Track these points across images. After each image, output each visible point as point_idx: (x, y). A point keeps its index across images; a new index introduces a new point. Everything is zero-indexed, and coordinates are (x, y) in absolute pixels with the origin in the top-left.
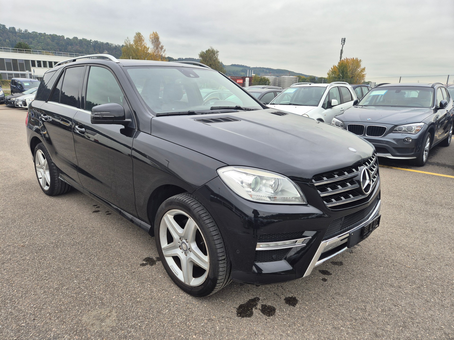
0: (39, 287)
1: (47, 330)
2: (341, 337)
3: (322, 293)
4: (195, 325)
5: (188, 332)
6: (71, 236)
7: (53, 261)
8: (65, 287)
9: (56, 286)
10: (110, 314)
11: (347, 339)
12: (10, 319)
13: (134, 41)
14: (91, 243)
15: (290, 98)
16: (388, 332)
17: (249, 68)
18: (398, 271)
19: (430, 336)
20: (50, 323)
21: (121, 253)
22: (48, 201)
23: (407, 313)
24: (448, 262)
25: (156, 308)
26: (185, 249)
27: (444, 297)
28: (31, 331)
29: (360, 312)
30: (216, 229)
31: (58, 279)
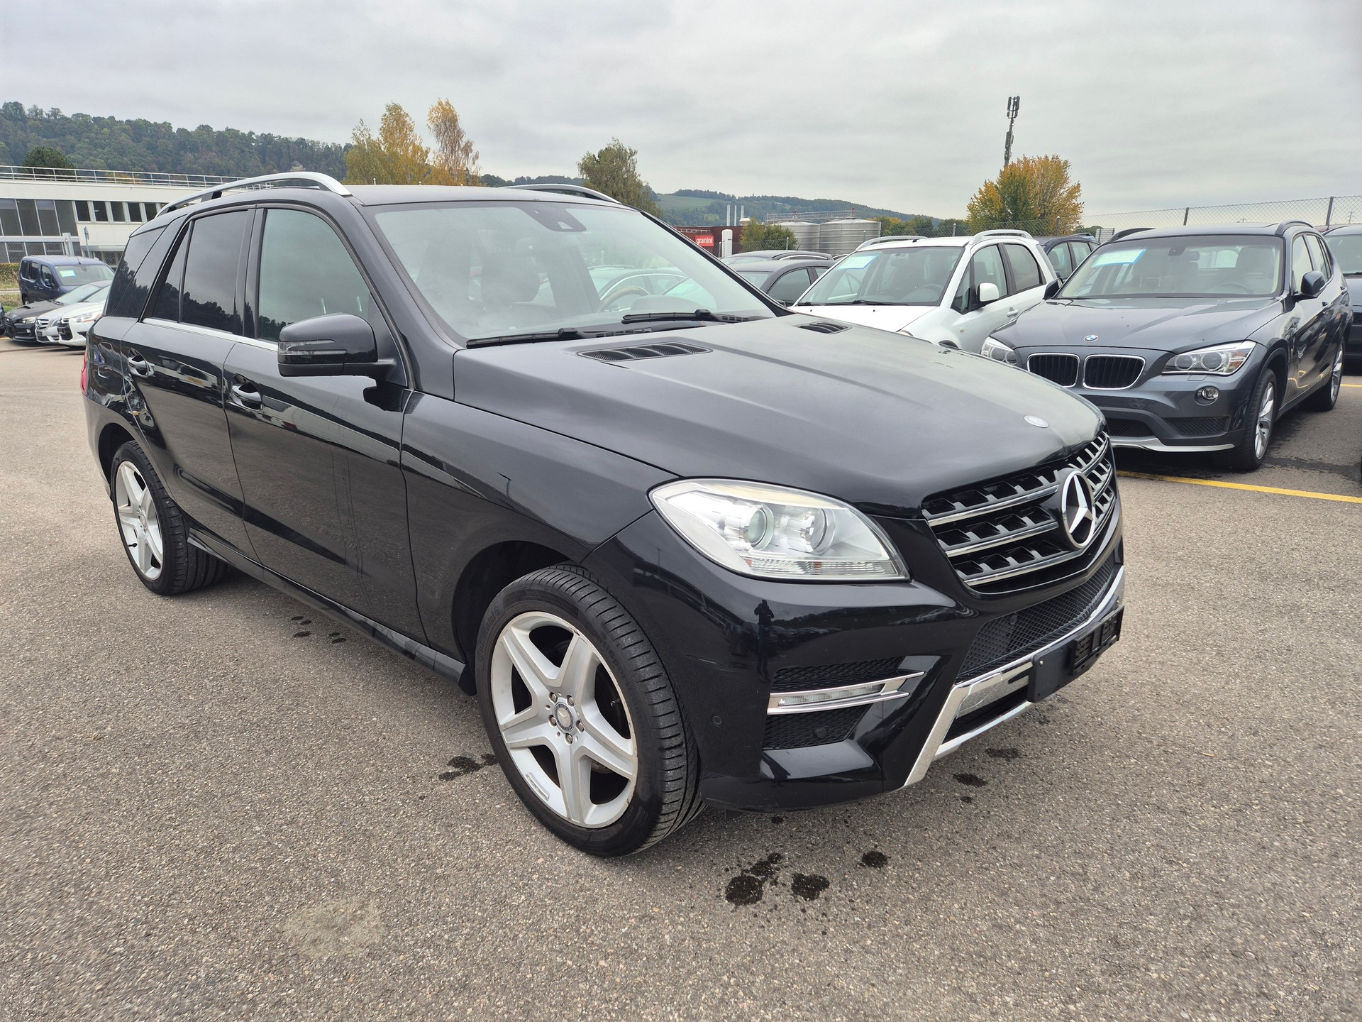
0: (154, 849)
1: (187, 962)
2: (1016, 951)
3: (961, 836)
4: (602, 934)
5: (585, 952)
6: (235, 706)
7: (189, 775)
8: (228, 845)
9: (202, 842)
10: (363, 912)
11: (1032, 954)
12: (80, 936)
13: (383, 129)
14: (292, 723)
15: (856, 285)
16: (1151, 933)
17: (731, 199)
18: (1179, 768)
19: (1270, 941)
20: (194, 943)
21: (383, 748)
22: (160, 609)
23: (1204, 881)
24: (1324, 738)
25: (491, 891)
26: (566, 723)
27: (1312, 834)
28: (142, 966)
29: (1070, 881)
30: (651, 662)
31: (207, 824)
